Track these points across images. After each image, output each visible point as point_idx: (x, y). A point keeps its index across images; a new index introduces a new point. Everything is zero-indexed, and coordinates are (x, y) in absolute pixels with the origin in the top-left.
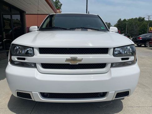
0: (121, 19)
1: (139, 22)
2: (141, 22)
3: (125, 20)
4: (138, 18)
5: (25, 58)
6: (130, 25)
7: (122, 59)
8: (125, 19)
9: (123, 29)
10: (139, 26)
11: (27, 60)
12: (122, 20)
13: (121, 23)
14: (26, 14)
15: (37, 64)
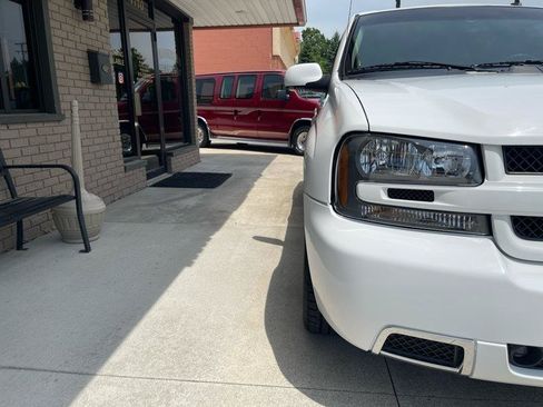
5: (432, 192)
11: (443, 201)
14: (195, 28)
15: (500, 217)
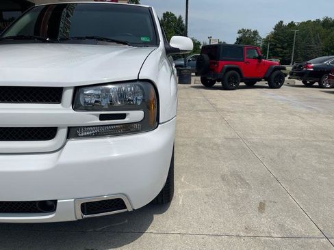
0: (282, 22)
1: (324, 31)
2: (329, 30)
3: (292, 25)
4: (321, 20)
6: (304, 37)
7: (102, 117)
8: (292, 22)
9: (286, 44)
10: (323, 38)
12: (286, 23)
13: (283, 30)
